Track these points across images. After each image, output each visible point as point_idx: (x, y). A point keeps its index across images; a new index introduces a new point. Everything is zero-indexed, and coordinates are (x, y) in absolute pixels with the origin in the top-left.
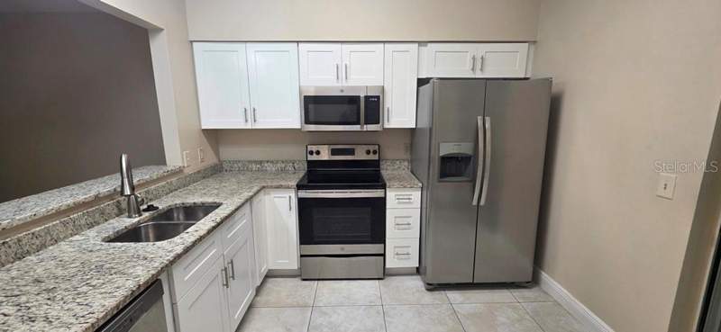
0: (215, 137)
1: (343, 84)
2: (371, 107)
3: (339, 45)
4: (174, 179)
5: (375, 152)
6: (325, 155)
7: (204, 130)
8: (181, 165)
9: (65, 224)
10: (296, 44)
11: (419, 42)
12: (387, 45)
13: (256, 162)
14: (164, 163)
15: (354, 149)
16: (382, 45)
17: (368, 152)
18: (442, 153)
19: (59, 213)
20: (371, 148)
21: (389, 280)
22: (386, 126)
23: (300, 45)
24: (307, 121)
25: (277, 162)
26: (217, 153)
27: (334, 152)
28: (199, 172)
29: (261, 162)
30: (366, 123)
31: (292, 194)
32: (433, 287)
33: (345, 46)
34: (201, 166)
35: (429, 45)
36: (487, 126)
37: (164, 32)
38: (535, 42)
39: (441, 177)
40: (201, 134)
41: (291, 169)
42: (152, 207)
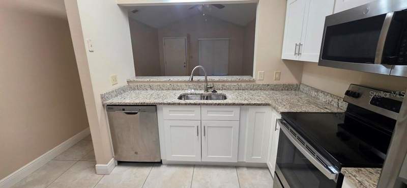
8: (254, 78)
14: (252, 76)
40: (282, 62)
41: (335, 105)
42: (215, 91)
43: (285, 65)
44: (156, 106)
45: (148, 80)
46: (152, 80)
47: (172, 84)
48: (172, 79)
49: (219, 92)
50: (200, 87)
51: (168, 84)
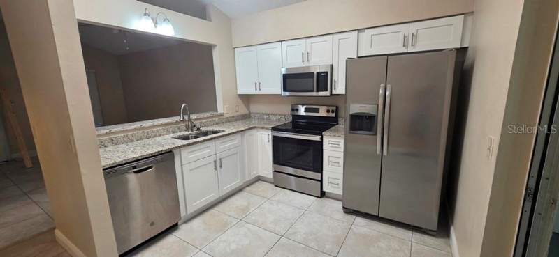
0: (247, 99)
1: (306, 64)
2: (322, 80)
3: (304, 40)
4: (217, 119)
5: (333, 112)
6: (302, 111)
7: (239, 95)
8: (222, 112)
9: (164, 129)
10: (280, 43)
11: (358, 30)
12: (335, 36)
13: (266, 114)
14: (217, 111)
15: (319, 109)
16: (331, 36)
17: (328, 111)
18: (351, 113)
19: (162, 125)
20: (331, 108)
21: (324, 200)
22: (334, 93)
23: (283, 43)
24: (285, 90)
25: (276, 115)
26: (248, 108)
27: (306, 110)
28: (233, 117)
29: (268, 115)
30: (318, 91)
31: (270, 133)
32: (347, 211)
33: (308, 40)
34: (235, 114)
35: (366, 31)
36: (387, 93)
37: (217, 47)
38: (472, 13)
39: (351, 130)
40: (238, 97)
41: (284, 120)
42: (198, 129)
43: (239, 100)
44: (171, 151)
45: (108, 131)
46: (113, 130)
47: (146, 131)
48: (144, 125)
49: (203, 129)
50: (179, 128)
51: (140, 132)
